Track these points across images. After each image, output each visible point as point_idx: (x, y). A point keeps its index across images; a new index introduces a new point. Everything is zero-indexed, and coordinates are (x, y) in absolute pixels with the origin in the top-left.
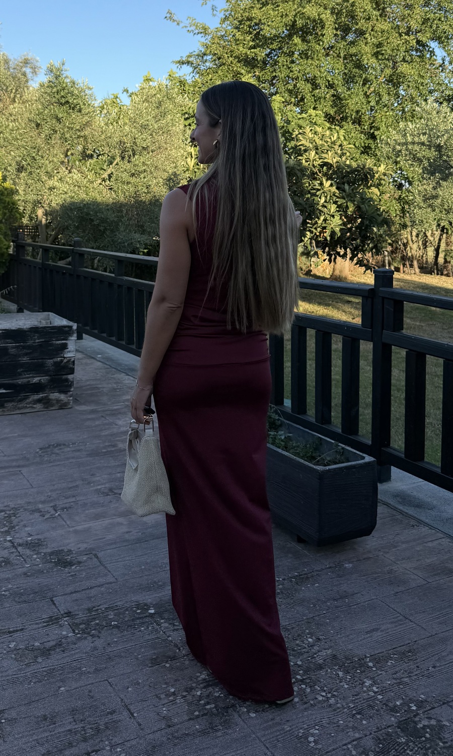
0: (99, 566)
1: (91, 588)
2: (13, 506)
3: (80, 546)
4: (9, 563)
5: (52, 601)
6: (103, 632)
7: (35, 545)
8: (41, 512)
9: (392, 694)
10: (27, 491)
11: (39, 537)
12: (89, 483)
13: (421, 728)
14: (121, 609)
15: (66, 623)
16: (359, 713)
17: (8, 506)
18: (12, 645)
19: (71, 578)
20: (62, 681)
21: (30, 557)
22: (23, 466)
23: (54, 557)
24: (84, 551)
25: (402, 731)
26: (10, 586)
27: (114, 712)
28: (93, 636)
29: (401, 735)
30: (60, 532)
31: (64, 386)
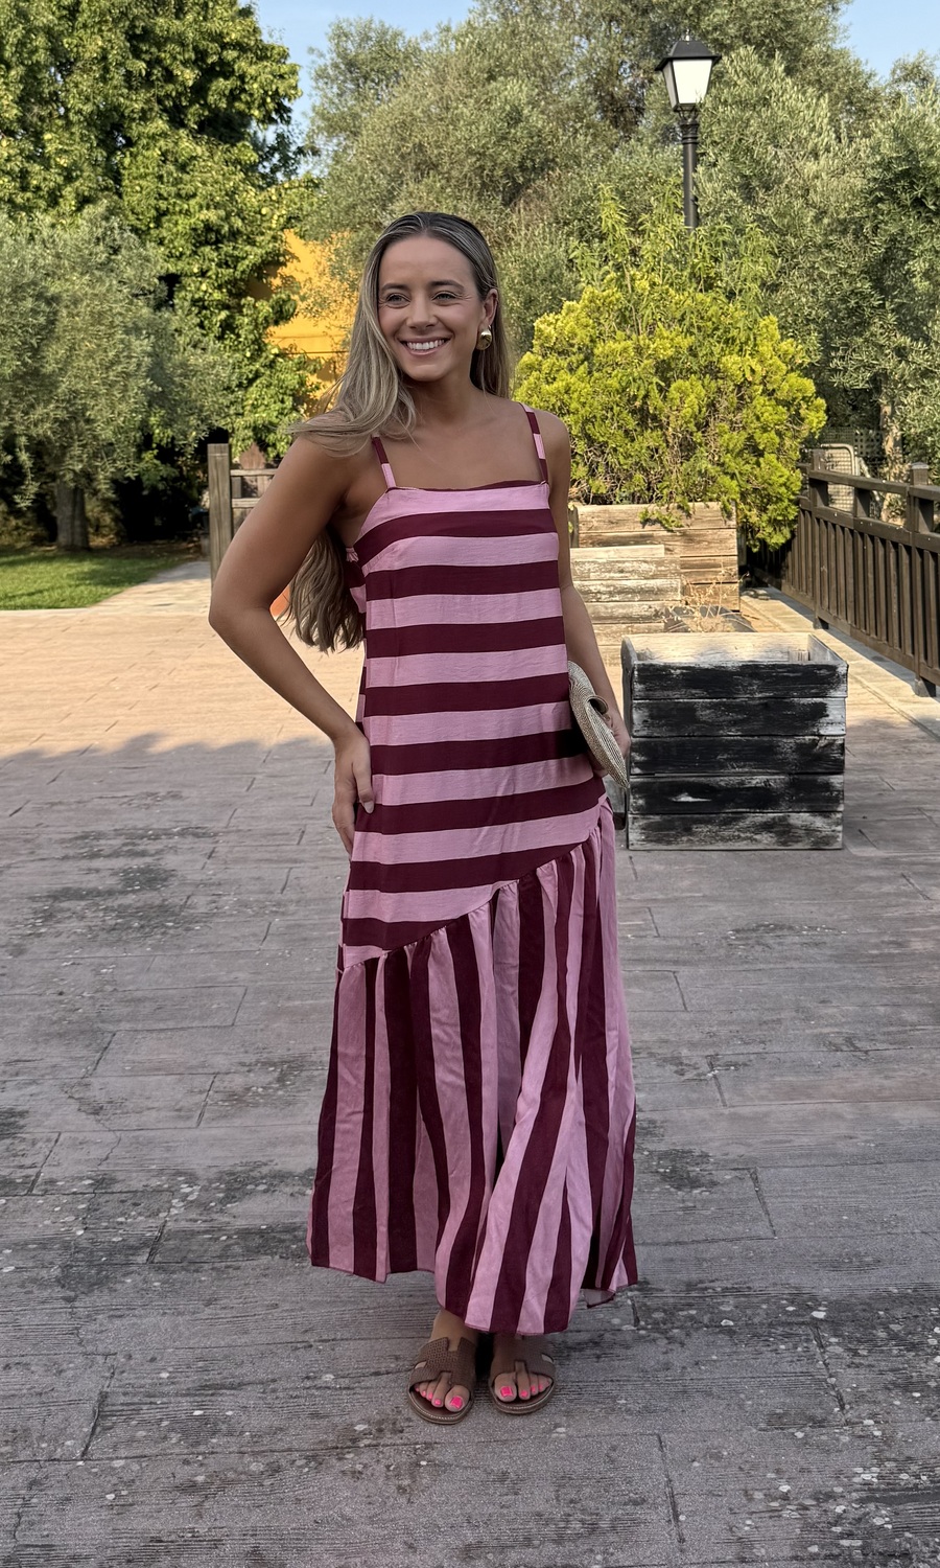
0: (750, 1199)
1: (713, 1241)
3: (728, 1149)
6: (695, 1335)
8: (681, 1064)
10: (671, 1016)
12: (808, 1019)
15: (629, 1302)
19: (681, 1213)
22: (685, 964)
23: (669, 1163)
24: (734, 1161)
27: (643, 1501)
28: (671, 1340)
30: (701, 1113)
31: (823, 801)
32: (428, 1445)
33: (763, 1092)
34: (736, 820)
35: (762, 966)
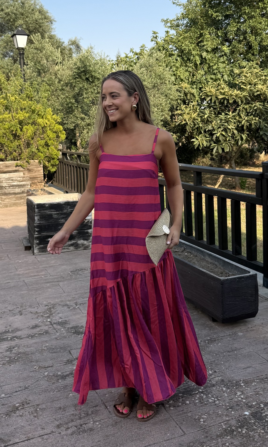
2: (53, 303)
4: (48, 333)
5: (70, 352)
7: (63, 324)
8: (68, 306)
9: (252, 399)
10: (61, 295)
11: (66, 319)
13: (264, 416)
16: (230, 408)
17: (50, 303)
18: (46, 374)
21: (60, 330)
22: (60, 281)
23: (73, 329)
25: (253, 417)
26: (47, 345)
29: (252, 419)
30: (78, 316)
31: (86, 236)
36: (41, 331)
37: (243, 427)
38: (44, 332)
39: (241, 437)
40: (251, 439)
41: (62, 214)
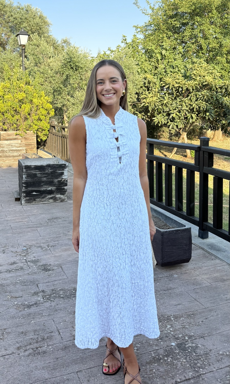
0: (61, 272)
1: (55, 281)
2: (30, 244)
3: (55, 262)
4: (23, 269)
5: (37, 285)
6: (56, 299)
7: (35, 262)
8: (42, 247)
9: (179, 332)
10: (38, 238)
11: (38, 258)
12: (66, 235)
13: (187, 347)
14: (66, 290)
15: (41, 295)
16: (160, 339)
17: (28, 244)
18: (15, 303)
19: (48, 276)
20: (33, 318)
21: (32, 266)
22: (38, 227)
23: (43, 267)
24: (56, 265)
25: (178, 347)
26: (21, 279)
27: (52, 332)
28: (51, 301)
29: (177, 349)
30: (48, 256)
31: (63, 192)
32: (5, 329)
33: (60, 251)
34: (45, 197)
35: (55, 226)
36: (17, 267)
37: (169, 356)
38: (19, 268)
39: (166, 365)
40: (175, 367)
41: (44, 174)
